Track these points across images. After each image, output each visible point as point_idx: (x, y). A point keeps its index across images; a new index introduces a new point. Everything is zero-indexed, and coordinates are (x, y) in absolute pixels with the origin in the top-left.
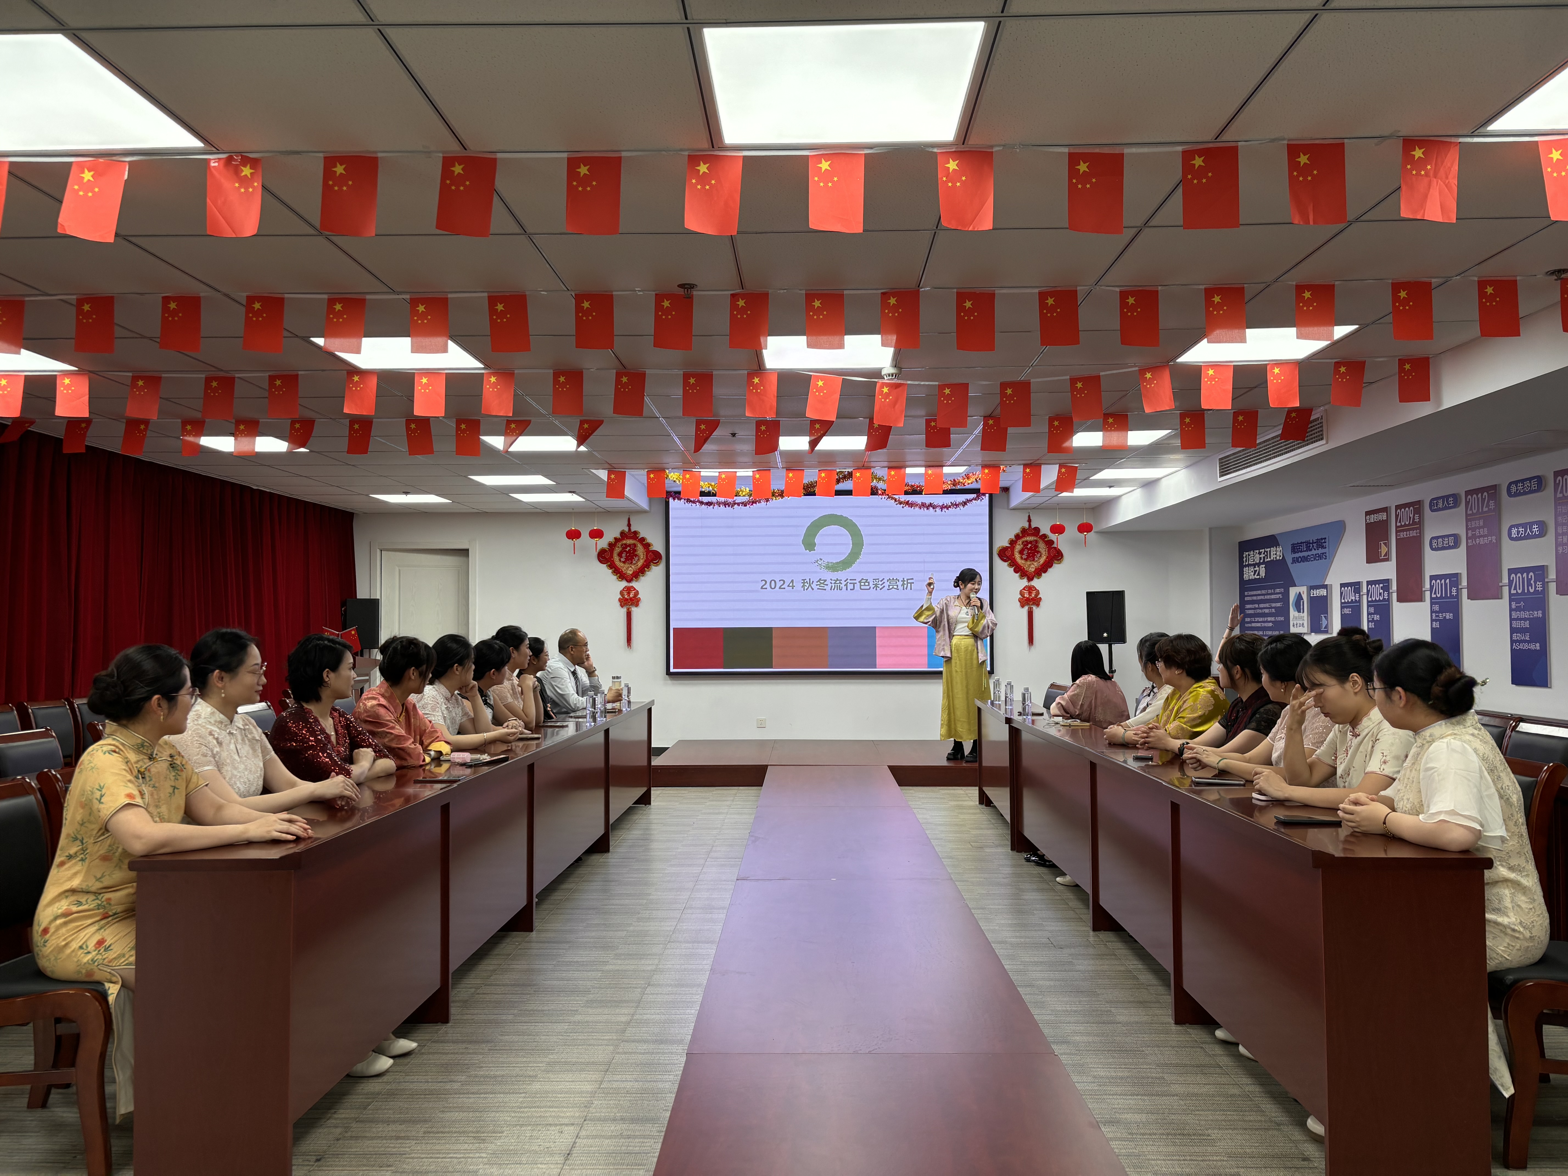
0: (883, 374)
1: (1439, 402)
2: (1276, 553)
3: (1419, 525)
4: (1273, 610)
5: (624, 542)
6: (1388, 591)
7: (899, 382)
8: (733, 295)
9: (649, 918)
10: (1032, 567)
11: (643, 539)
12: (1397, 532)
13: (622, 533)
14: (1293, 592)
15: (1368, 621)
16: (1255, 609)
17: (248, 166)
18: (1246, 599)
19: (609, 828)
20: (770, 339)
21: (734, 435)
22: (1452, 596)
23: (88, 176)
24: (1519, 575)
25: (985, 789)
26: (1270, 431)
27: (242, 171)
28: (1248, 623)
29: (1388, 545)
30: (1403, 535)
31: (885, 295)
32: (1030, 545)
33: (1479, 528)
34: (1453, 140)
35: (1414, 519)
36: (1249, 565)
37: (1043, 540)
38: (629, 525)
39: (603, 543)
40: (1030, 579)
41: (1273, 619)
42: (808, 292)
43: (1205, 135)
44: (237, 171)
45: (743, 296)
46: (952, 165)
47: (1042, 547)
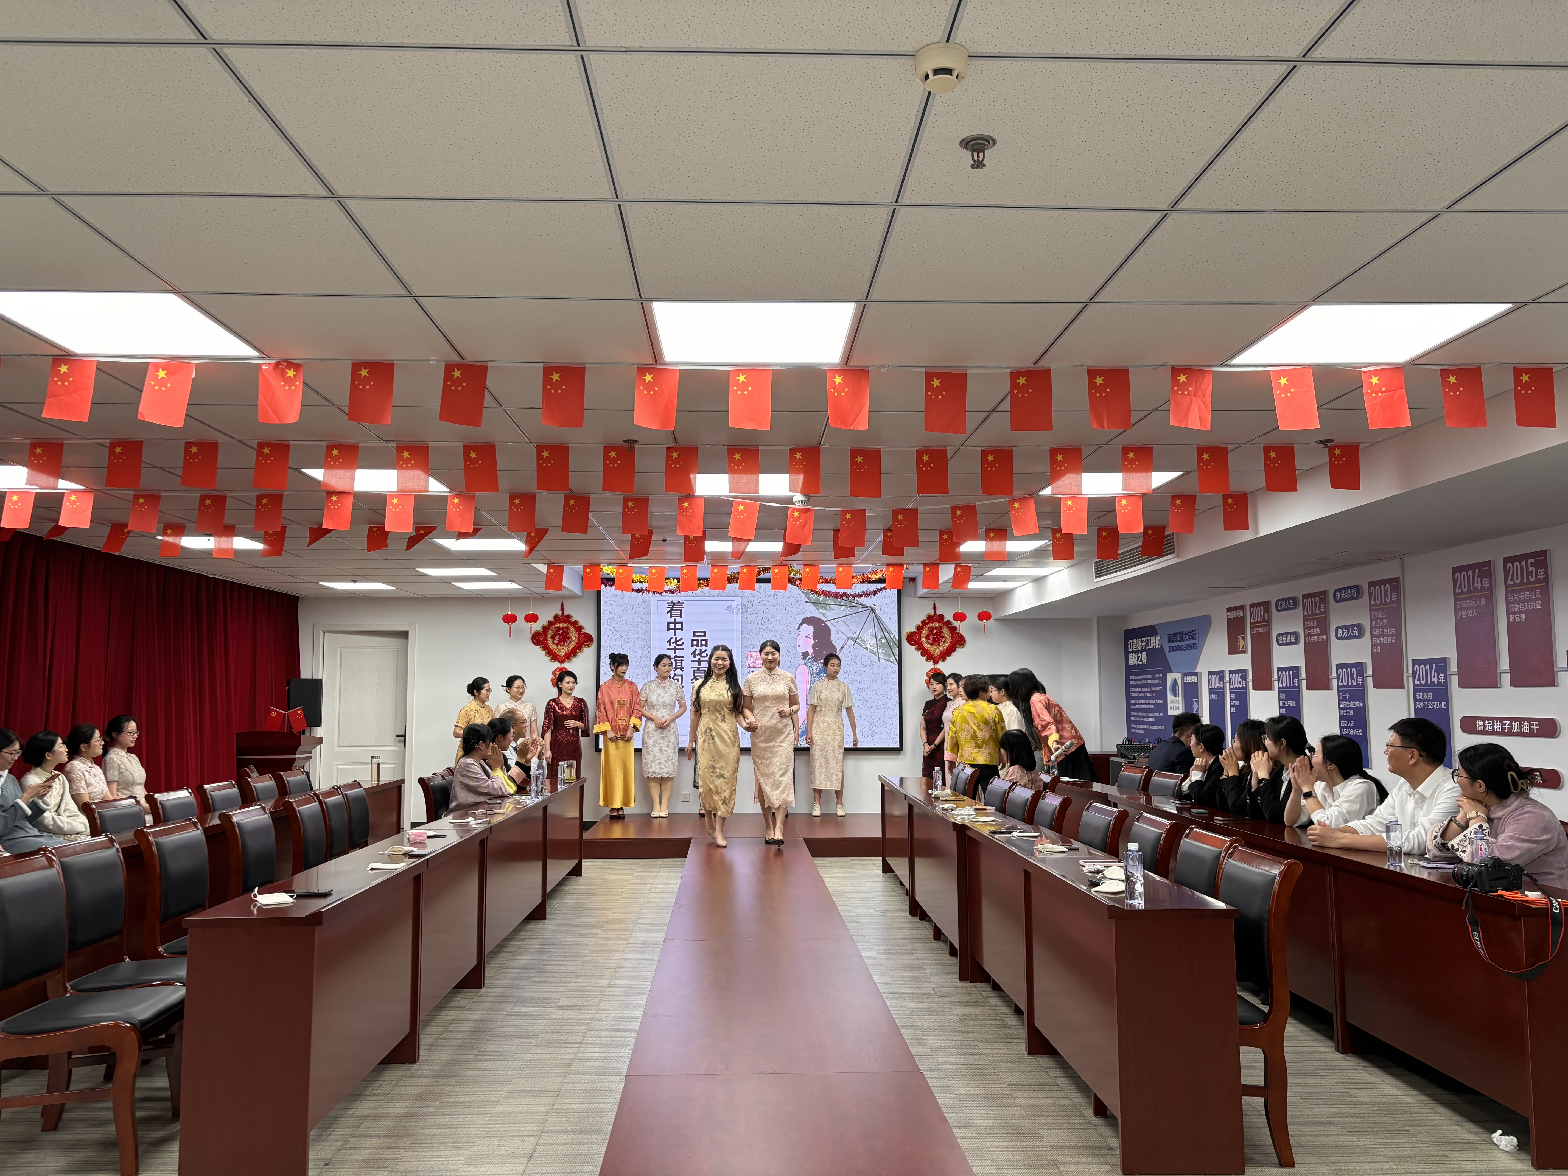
0: (794, 500)
1: (1257, 531)
2: (1155, 642)
3: (1267, 623)
4: (1154, 694)
5: (558, 625)
6: (1246, 680)
7: (808, 507)
8: (668, 449)
9: (586, 976)
10: (937, 651)
11: (576, 623)
12: (1251, 627)
13: (556, 617)
14: (1170, 677)
15: (1231, 706)
16: (1138, 692)
17: (292, 369)
18: (1131, 682)
19: (546, 896)
20: (699, 476)
21: (664, 540)
22: (1294, 687)
23: (162, 374)
24: (1344, 670)
25: (887, 859)
26: (1133, 543)
27: (287, 373)
28: (1133, 704)
29: (1244, 639)
30: (1256, 630)
31: (792, 451)
32: (935, 631)
33: (1313, 627)
34: (1208, 369)
35: (1264, 617)
36: (1133, 652)
37: (947, 626)
38: (562, 609)
39: (537, 627)
40: (936, 662)
41: (1154, 702)
42: (730, 447)
43: (1026, 360)
44: (283, 373)
45: (677, 449)
46: (838, 380)
47: (946, 632)
